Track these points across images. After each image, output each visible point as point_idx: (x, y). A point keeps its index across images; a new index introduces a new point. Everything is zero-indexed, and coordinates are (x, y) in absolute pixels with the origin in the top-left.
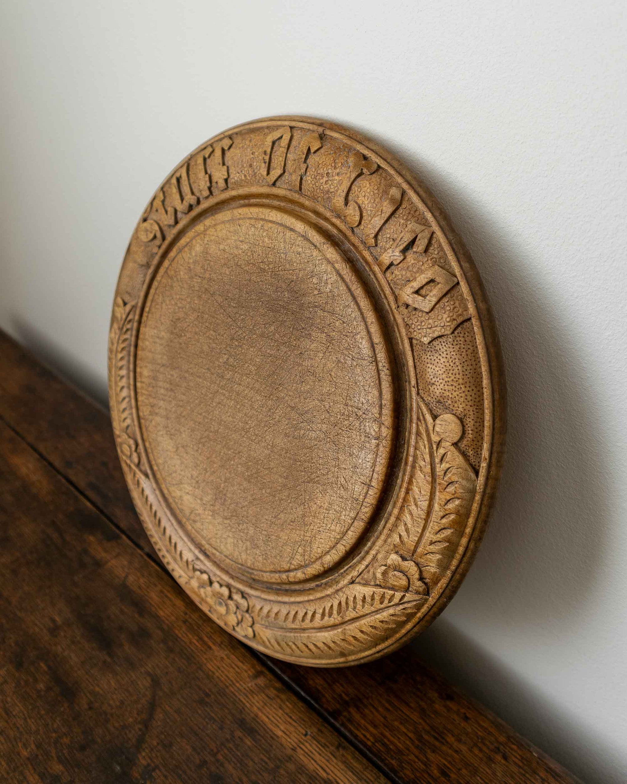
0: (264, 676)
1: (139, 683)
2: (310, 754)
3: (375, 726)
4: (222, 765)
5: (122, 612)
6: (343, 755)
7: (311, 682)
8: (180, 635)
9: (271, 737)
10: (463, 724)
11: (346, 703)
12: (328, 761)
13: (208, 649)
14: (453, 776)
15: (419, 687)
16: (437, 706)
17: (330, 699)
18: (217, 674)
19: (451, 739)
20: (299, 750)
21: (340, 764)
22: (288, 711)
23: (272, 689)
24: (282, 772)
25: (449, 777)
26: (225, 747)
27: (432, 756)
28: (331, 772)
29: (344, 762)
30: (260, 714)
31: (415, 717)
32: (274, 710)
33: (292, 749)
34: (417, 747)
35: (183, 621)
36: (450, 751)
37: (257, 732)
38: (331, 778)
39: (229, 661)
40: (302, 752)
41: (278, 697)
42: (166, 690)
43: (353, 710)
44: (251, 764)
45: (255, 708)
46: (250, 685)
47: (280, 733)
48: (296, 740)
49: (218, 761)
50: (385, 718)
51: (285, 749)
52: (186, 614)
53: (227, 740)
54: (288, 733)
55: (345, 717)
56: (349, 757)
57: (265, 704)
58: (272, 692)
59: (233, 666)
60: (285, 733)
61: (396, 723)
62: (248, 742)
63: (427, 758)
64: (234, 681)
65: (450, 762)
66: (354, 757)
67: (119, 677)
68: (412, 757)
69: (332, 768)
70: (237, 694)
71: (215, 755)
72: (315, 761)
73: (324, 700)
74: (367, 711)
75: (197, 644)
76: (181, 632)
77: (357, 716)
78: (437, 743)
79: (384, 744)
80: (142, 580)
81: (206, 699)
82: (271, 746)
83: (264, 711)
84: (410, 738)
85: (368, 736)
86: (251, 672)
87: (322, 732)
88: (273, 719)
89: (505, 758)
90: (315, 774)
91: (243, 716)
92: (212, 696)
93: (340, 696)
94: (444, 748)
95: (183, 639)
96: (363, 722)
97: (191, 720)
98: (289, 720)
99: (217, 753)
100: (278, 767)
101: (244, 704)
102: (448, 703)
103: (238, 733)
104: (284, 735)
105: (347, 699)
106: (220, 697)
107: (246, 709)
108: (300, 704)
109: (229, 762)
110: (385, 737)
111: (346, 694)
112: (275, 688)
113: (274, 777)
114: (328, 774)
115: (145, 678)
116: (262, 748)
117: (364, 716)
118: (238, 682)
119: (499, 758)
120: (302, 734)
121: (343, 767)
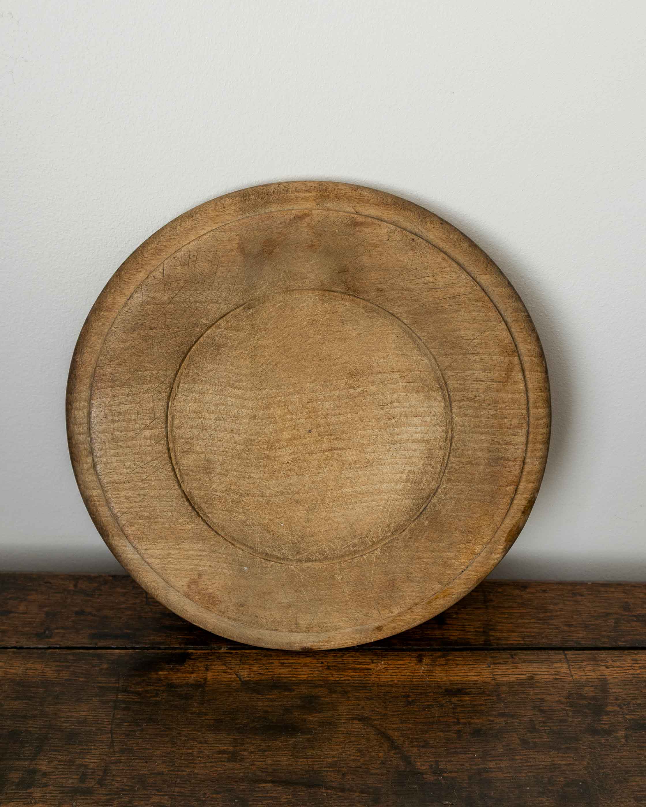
0: (424, 656)
1: (353, 730)
2: (504, 673)
3: (513, 631)
4: (470, 724)
5: (271, 700)
6: (519, 659)
7: (452, 638)
8: (337, 679)
9: (474, 684)
10: (547, 595)
11: (484, 632)
12: (516, 668)
13: (369, 671)
14: (574, 623)
15: (505, 594)
16: (525, 596)
17: (474, 638)
18: (395, 680)
19: (551, 607)
20: (496, 677)
21: (524, 664)
22: (463, 663)
23: (439, 659)
24: (504, 695)
25: (573, 625)
26: (457, 713)
27: (555, 622)
28: (525, 673)
29: (524, 661)
30: (451, 678)
31: (523, 610)
32: (455, 669)
33: (493, 680)
34: (543, 624)
35: (327, 668)
36: (559, 613)
37: (463, 689)
38: (529, 675)
39: (390, 666)
40: (499, 676)
41: (448, 660)
42: (377, 718)
43: (492, 633)
44: (483, 708)
45: (445, 678)
46: (423, 668)
47: (476, 678)
48: (487, 673)
49: (465, 724)
50: (511, 623)
51: (489, 683)
52: (322, 663)
53: (453, 709)
54: (479, 674)
55: (493, 640)
56: (524, 657)
57: (447, 670)
58: (442, 661)
59: (399, 666)
60: (478, 675)
61: (520, 621)
62: (467, 698)
63: (554, 625)
64: (412, 674)
65: (565, 618)
66: (526, 655)
67: (334, 739)
68: (548, 630)
69: (524, 670)
70: (423, 680)
71: (458, 723)
72: (511, 674)
73: (473, 641)
74: (499, 627)
75: (357, 674)
76: (334, 676)
77: (498, 634)
78: (549, 614)
79: (528, 636)
80: (255, 669)
81: (410, 699)
82: (481, 689)
83: (450, 674)
84: (535, 623)
85: (517, 639)
86: (414, 660)
87: (495, 657)
88: (461, 674)
89: (582, 595)
90: (520, 681)
91: (443, 688)
92: (411, 694)
93: (476, 631)
94: (554, 614)
95: (342, 679)
96: (504, 634)
97: (418, 718)
98: (470, 666)
99: (458, 720)
100: (498, 695)
101: (435, 681)
102: (528, 590)
103: (454, 700)
104: (479, 677)
105: (482, 630)
106: (416, 691)
107: (440, 683)
108: (465, 653)
109: (471, 718)
110: (524, 632)
111: (478, 628)
112: (440, 657)
113: (503, 702)
114: (526, 674)
115: (352, 724)
116: (478, 694)
117: (501, 631)
118: (414, 673)
119: (580, 598)
120: (486, 667)
121: (527, 664)
